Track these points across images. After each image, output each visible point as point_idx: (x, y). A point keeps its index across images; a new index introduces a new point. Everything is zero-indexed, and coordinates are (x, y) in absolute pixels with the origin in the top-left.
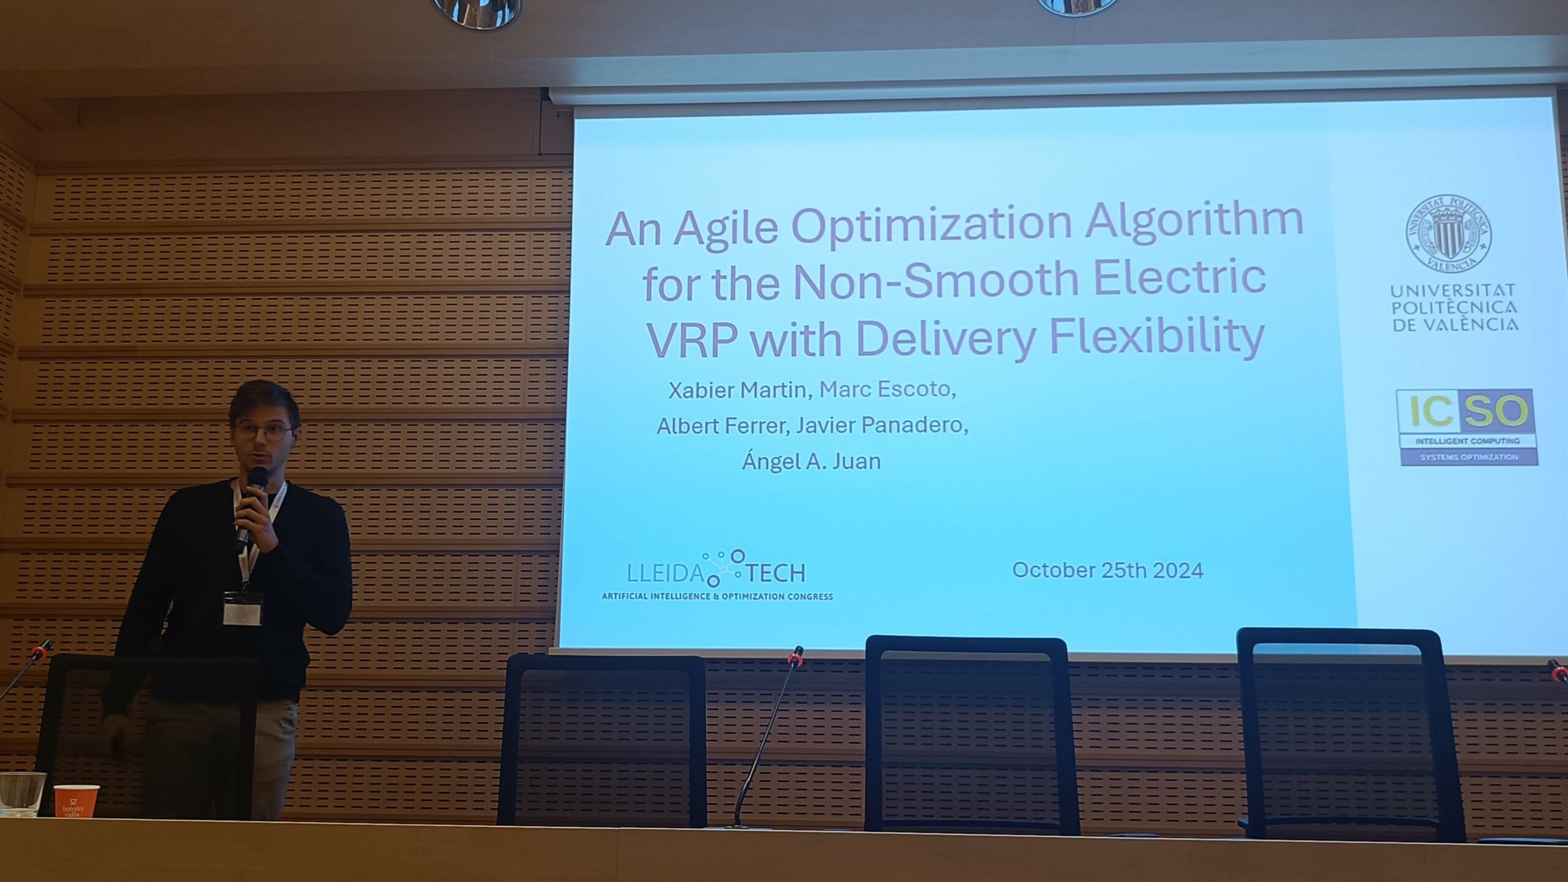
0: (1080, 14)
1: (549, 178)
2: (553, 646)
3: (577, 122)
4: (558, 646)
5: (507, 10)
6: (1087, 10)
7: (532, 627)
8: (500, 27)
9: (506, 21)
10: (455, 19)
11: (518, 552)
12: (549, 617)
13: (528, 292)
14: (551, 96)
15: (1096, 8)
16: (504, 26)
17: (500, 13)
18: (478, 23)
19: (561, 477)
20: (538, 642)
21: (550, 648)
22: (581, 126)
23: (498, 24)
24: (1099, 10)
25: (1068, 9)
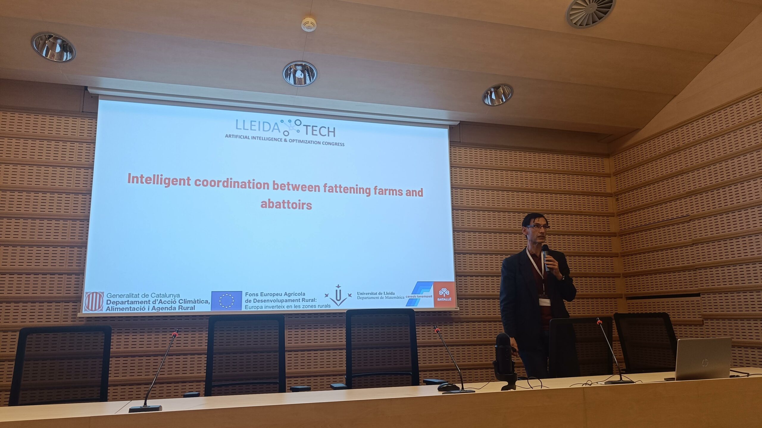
0: (299, 85)
1: (87, 121)
2: (80, 312)
3: (100, 101)
4: (82, 312)
5: (68, 53)
6: (302, 84)
7: (71, 304)
8: (64, 61)
9: (68, 59)
10: (44, 55)
11: (65, 273)
12: (78, 300)
13: (75, 167)
14: (88, 89)
15: (304, 84)
16: (66, 61)
17: (65, 53)
18: (55, 57)
19: (86, 243)
20: (73, 310)
21: (78, 313)
22: (101, 103)
23: (64, 60)
24: (305, 85)
25: (295, 83)
